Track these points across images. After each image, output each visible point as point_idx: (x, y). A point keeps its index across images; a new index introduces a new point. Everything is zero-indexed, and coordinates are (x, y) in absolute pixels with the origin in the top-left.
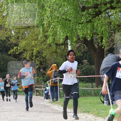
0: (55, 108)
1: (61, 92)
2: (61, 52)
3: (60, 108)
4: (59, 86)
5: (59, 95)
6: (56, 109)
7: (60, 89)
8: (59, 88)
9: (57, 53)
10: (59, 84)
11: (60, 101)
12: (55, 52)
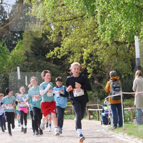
0: (118, 137)
1: (126, 114)
2: (125, 54)
3: (127, 138)
4: (123, 105)
5: (124, 118)
6: (121, 139)
7: (125, 109)
8: (123, 108)
9: (119, 56)
10: (123, 102)
11: (125, 127)
12: (115, 54)
